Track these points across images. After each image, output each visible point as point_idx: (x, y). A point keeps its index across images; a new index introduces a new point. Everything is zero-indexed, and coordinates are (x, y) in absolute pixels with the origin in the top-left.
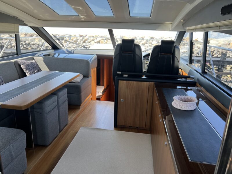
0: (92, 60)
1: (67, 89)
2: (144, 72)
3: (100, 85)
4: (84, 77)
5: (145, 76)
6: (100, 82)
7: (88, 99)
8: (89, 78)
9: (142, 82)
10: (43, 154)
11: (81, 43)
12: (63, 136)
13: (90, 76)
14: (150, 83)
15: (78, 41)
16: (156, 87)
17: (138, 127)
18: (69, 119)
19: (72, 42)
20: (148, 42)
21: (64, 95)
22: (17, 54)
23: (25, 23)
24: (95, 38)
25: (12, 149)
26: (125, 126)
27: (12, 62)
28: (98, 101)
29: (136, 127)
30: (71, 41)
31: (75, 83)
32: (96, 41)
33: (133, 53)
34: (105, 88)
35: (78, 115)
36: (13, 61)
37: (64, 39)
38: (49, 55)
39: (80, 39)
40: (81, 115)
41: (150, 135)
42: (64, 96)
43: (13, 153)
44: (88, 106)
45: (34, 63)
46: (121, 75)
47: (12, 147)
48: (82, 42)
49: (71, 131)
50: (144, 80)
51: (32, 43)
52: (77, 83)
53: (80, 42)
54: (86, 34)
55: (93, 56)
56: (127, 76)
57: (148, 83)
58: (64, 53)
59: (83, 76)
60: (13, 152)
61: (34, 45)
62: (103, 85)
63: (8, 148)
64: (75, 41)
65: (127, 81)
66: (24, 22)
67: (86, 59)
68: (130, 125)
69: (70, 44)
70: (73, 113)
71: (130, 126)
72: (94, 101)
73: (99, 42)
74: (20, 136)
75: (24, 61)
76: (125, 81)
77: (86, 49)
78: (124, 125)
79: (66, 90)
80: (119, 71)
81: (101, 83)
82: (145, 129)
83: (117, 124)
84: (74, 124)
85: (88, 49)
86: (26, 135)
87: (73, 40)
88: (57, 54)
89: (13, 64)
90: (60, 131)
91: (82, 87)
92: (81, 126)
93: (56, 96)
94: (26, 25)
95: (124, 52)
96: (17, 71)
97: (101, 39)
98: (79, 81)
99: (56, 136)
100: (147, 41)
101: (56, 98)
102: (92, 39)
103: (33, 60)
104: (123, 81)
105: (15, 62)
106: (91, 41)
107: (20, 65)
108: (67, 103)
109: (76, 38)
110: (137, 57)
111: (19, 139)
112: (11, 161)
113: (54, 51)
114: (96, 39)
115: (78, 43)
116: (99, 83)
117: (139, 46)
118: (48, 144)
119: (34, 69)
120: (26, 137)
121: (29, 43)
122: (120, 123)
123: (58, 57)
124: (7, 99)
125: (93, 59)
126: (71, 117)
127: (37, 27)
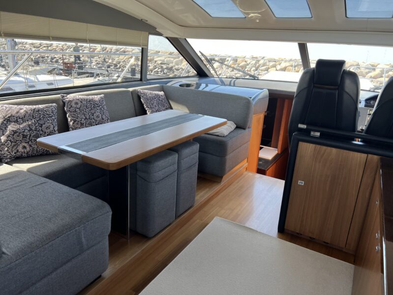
0: (257, 99)
1: (199, 145)
2: (359, 132)
3: (270, 146)
4: (238, 127)
5: (360, 140)
6: (271, 141)
7: (240, 168)
8: (247, 130)
9: (351, 153)
10: (140, 251)
11: (252, 70)
12: (182, 225)
13: (249, 128)
14: (370, 156)
15: (247, 67)
16: (382, 167)
17: (328, 243)
18: (197, 198)
19: (238, 68)
20: (384, 75)
21: (192, 154)
22: (141, 80)
23: (158, 31)
24: (277, 63)
25: (82, 233)
26: (301, 234)
27: (129, 91)
28: (259, 175)
29: (325, 242)
30: (235, 66)
31: (218, 136)
32: (278, 67)
33: (338, 89)
34: (280, 153)
35: (217, 194)
36: (131, 89)
37: (226, 63)
38: (188, 85)
39: (252, 63)
40: (222, 194)
41: (352, 266)
42: (192, 157)
43: (83, 240)
44: (237, 181)
45: (162, 96)
46: (306, 132)
47: (84, 229)
48: (254, 68)
49: (198, 221)
50: (357, 149)
51: (177, 67)
52: (221, 137)
53: (251, 68)
54: (263, 56)
55: (262, 90)
56: (318, 134)
57: (364, 156)
58: (215, 83)
59: (235, 126)
60: (83, 238)
61: (177, 70)
62: (276, 147)
63: (76, 231)
64: (242, 67)
65: (317, 146)
66: (156, 29)
67: (247, 96)
68: (310, 235)
69: (233, 71)
70: (208, 189)
71: (310, 237)
72: (250, 174)
73: (284, 69)
74: (100, 214)
75: (146, 91)
76: (311, 145)
77: (255, 79)
78: (298, 232)
79: (196, 147)
80: (303, 123)
81: (273, 142)
82: (344, 250)
83: (285, 228)
84: (205, 209)
85: (258, 79)
86: (111, 213)
87: (239, 64)
88: (203, 86)
89: (130, 94)
90: (177, 217)
91: (230, 144)
92: (217, 215)
93: (177, 155)
94: (160, 34)
95: (319, 86)
96: (135, 106)
97: (287, 64)
98: (226, 133)
99: (168, 224)
100: (382, 72)
101: (177, 158)
102: (271, 64)
103: (161, 91)
104: (308, 144)
105: (132, 92)
106: (269, 68)
107: (139, 98)
108: (196, 169)
109: (245, 62)
110: (345, 97)
111: (97, 218)
112: (78, 253)
113: (199, 80)
114: (280, 64)
115: (246, 69)
116: (266, 141)
117: (354, 76)
118: (152, 236)
119: (160, 106)
120: (111, 217)
121: (172, 67)
122: (290, 225)
123: (205, 90)
124: (95, 148)
125: (260, 97)
126: (201, 196)
127: (177, 38)
